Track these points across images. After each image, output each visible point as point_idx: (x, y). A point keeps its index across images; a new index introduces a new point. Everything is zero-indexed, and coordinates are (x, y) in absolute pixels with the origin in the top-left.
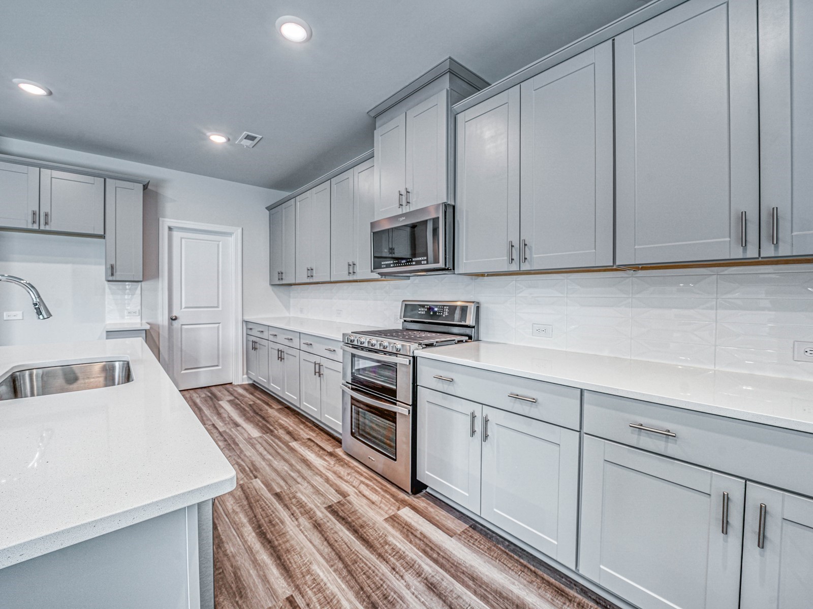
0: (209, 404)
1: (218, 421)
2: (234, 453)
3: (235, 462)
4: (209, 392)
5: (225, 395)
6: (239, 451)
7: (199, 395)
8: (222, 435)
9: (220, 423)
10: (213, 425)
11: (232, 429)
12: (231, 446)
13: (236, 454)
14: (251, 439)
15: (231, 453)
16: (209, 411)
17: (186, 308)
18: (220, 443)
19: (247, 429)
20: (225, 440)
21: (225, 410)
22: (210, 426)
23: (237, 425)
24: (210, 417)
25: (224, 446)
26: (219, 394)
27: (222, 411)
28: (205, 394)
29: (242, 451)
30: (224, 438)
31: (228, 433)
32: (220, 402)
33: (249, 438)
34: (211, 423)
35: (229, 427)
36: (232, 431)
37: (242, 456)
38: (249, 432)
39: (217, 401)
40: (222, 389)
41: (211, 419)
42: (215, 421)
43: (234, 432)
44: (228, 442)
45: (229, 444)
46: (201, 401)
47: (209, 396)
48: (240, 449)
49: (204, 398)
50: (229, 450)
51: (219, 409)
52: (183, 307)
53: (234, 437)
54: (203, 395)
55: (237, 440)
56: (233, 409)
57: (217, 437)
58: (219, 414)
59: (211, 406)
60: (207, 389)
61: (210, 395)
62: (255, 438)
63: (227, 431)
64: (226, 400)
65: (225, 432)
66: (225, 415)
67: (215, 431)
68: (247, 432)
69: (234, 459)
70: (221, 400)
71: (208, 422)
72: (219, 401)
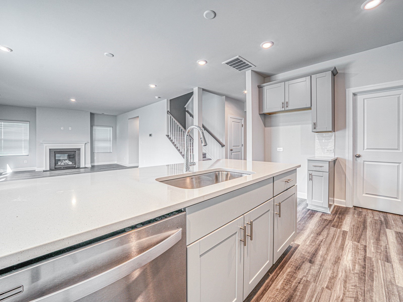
0: (376, 226)
1: (372, 245)
2: (362, 285)
3: (355, 296)
4: (384, 217)
5: (397, 225)
6: (369, 287)
7: (373, 216)
8: (365, 261)
9: (372, 249)
10: (365, 246)
11: (380, 261)
12: (365, 277)
13: (363, 288)
14: (392, 284)
15: (359, 283)
16: (371, 233)
17: (367, 149)
18: (357, 267)
19: (396, 271)
20: (364, 267)
21: (387, 239)
22: (362, 246)
23: (387, 259)
24: (368, 238)
25: (358, 272)
26: (392, 222)
27: (383, 238)
28: (380, 218)
29: (371, 290)
30: (365, 265)
31: (373, 262)
32: (387, 230)
33: (391, 281)
34: (364, 244)
35: (378, 256)
36: (378, 262)
37: (368, 296)
38: (396, 276)
39: (385, 228)
40: (398, 219)
41: (368, 240)
42: (369, 243)
43: (379, 265)
44: (365, 270)
45: (364, 273)
46: (371, 222)
47: (381, 221)
48: (372, 286)
49: (376, 220)
50: (360, 279)
51: (381, 235)
52: (365, 148)
53: (375, 269)
54: (377, 218)
55: (375, 274)
56: (396, 242)
57: (359, 259)
58: (378, 240)
59: (376, 229)
60: (385, 215)
61: (383, 219)
62: (397, 286)
63: (373, 259)
64: (395, 230)
65: (370, 259)
66: (383, 244)
67: (363, 253)
68: (394, 274)
69: (357, 292)
70: (390, 229)
71: (362, 241)
72: (387, 228)
